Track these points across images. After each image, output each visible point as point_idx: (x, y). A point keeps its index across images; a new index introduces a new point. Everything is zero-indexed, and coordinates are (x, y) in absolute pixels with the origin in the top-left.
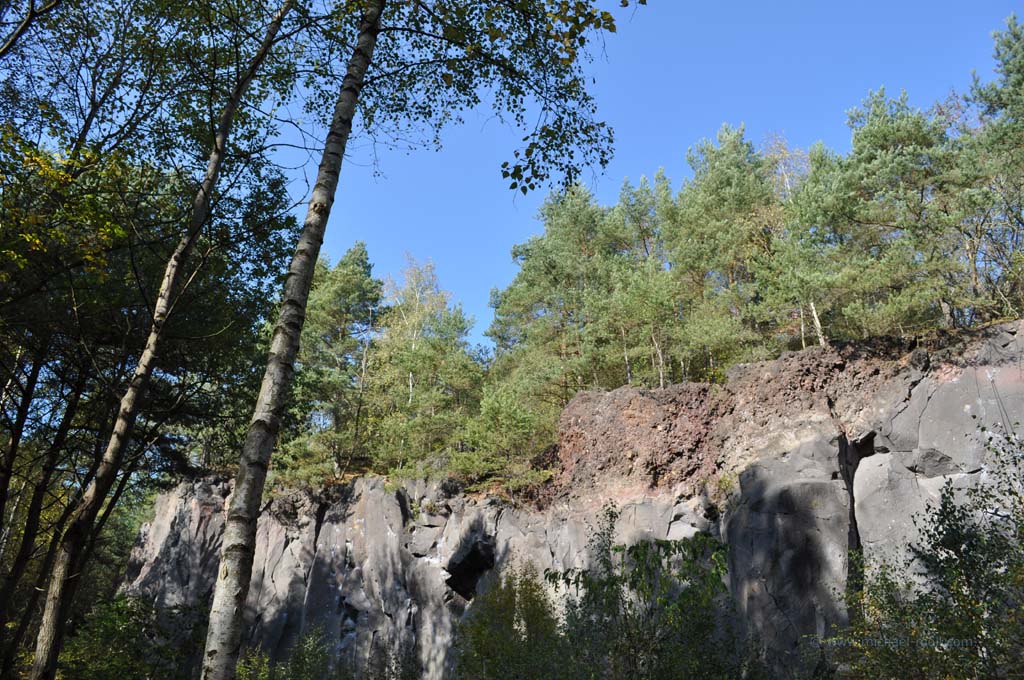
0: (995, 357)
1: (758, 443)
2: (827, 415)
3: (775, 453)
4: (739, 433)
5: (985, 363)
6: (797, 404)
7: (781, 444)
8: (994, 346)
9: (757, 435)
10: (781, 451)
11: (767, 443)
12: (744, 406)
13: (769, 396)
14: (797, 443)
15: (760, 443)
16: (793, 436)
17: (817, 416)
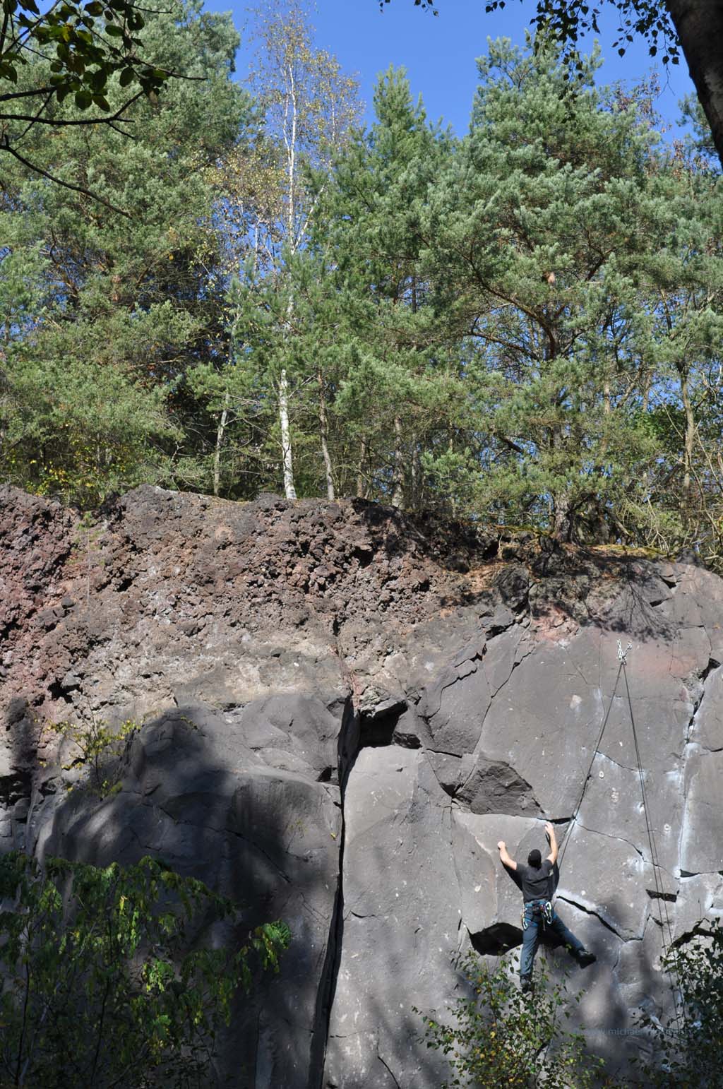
0: (638, 622)
1: (177, 670)
2: (329, 649)
3: (213, 699)
4: (133, 636)
5: (621, 627)
6: (272, 608)
7: (228, 683)
8: (640, 600)
9: (175, 653)
10: (227, 700)
11: (194, 674)
12: (157, 581)
13: (218, 578)
14: (261, 689)
15: (181, 671)
16: (254, 672)
17: (309, 645)
